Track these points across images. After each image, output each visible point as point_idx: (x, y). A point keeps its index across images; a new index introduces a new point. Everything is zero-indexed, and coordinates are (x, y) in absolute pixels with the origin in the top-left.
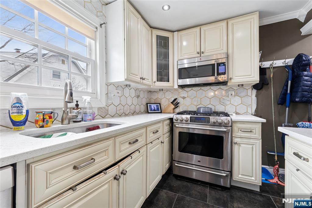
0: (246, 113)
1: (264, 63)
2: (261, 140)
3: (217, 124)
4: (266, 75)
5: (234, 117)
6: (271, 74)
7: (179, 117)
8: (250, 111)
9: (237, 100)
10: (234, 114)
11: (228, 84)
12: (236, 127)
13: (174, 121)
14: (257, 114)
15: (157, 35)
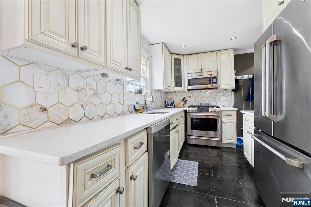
0: (229, 106)
1: (238, 76)
2: (236, 120)
3: (213, 112)
4: (239, 83)
5: (222, 108)
6: (241, 83)
7: (191, 109)
8: (231, 105)
9: (223, 99)
10: (222, 107)
11: (218, 89)
12: (223, 113)
13: (188, 111)
14: (235, 106)
15: (174, 58)
